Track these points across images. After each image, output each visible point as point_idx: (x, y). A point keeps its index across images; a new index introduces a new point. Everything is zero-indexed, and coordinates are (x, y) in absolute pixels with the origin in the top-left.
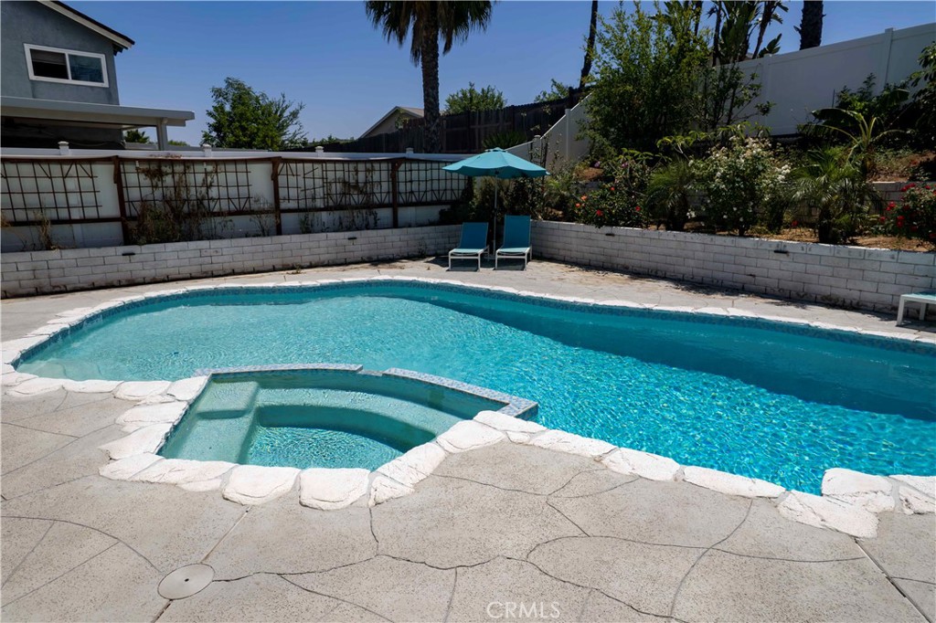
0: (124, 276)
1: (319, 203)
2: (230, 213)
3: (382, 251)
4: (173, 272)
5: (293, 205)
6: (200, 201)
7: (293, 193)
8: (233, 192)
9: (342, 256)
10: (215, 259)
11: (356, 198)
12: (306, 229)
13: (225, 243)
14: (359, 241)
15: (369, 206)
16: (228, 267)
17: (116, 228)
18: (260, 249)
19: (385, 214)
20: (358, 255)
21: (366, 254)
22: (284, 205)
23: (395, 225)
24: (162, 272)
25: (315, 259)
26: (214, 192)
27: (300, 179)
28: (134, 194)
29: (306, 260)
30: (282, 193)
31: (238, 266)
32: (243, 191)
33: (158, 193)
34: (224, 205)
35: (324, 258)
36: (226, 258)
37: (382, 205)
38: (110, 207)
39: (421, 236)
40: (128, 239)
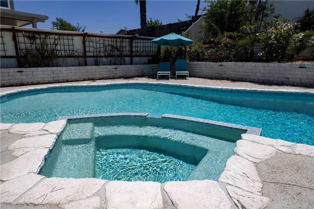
0: (18, 81)
1: (102, 54)
2: (66, 57)
3: (128, 74)
4: (41, 80)
5: (91, 54)
6: (53, 51)
7: (91, 49)
8: (67, 48)
9: (112, 75)
10: (59, 75)
11: (116, 53)
12: (97, 64)
13: (64, 68)
14: (119, 69)
15: (122, 56)
16: (65, 78)
17: (14, 61)
18: (78, 71)
19: (128, 59)
20: (118, 75)
21: (121, 75)
22: (88, 54)
23: (131, 63)
24: (36, 80)
25: (101, 76)
26: (58, 47)
27: (94, 44)
28: (22, 46)
29: (98, 77)
30: (87, 49)
31: (69, 78)
32: (71, 48)
33: (34, 47)
34: (63, 53)
35: (105, 76)
36: (64, 75)
37: (126, 56)
38: (11, 51)
39: (142, 68)
40: (20, 65)
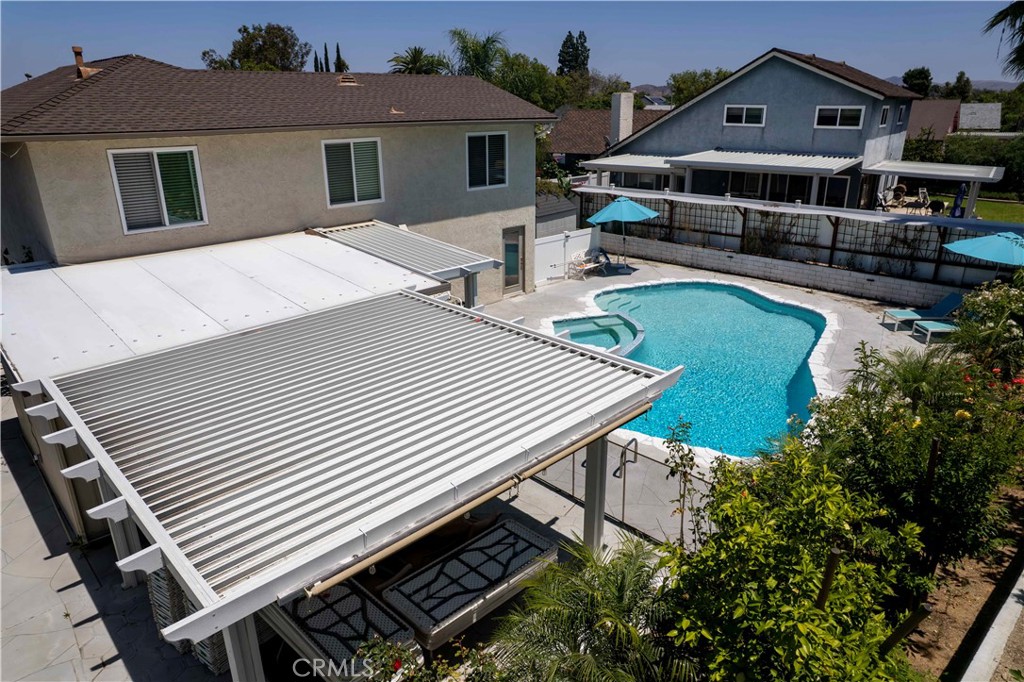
0: (726, 268)
1: (867, 249)
2: (800, 244)
3: (897, 296)
4: (749, 272)
5: (846, 246)
6: (785, 234)
7: (848, 238)
8: (806, 231)
9: (859, 291)
10: (773, 271)
11: (902, 250)
12: (852, 266)
13: (781, 262)
14: (876, 283)
15: (914, 259)
16: (779, 277)
17: (737, 241)
18: (801, 271)
19: (927, 269)
20: (874, 293)
21: (880, 294)
22: (840, 245)
23: (935, 280)
24: (743, 271)
25: (838, 287)
26: (794, 230)
27: (855, 229)
28: (751, 224)
29: (831, 286)
30: (840, 237)
31: (785, 278)
32: (813, 232)
33: (763, 226)
34: (799, 239)
35: (845, 288)
36: (779, 272)
37: (926, 260)
38: (738, 231)
39: (941, 293)
40: (743, 250)
